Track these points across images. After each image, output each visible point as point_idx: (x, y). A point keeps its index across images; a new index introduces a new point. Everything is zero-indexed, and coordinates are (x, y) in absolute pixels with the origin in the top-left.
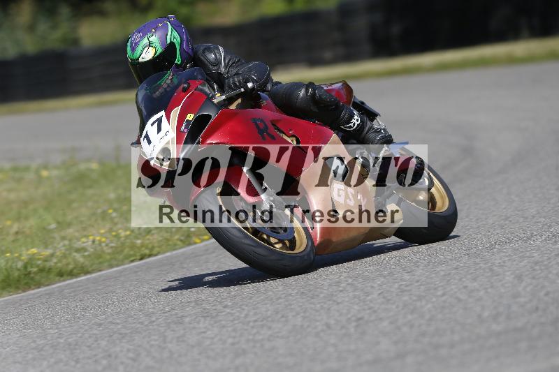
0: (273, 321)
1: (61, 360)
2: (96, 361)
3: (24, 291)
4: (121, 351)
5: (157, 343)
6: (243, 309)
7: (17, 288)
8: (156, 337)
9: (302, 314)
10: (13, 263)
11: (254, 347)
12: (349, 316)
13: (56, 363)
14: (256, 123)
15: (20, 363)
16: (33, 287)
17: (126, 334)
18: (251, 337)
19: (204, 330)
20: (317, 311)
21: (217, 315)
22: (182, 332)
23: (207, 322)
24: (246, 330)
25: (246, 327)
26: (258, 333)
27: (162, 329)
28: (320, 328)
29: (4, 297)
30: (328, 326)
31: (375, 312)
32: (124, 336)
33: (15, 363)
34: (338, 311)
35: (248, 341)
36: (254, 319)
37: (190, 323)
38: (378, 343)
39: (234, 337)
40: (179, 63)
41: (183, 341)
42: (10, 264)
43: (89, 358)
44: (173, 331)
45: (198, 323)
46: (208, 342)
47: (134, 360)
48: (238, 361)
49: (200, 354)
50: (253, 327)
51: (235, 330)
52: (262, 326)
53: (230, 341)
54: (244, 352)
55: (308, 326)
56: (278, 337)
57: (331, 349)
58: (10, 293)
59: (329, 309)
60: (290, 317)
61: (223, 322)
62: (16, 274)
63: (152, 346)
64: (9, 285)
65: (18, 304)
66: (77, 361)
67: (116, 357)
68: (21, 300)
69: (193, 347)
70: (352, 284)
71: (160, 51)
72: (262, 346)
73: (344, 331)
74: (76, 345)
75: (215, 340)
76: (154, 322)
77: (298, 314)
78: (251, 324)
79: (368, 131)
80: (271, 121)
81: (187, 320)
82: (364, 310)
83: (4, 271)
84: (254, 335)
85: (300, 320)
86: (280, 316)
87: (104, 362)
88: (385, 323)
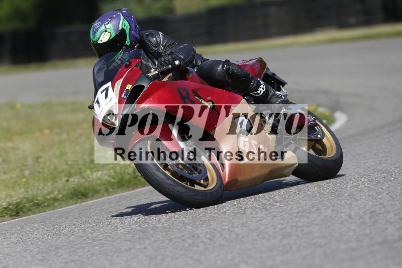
0: (310, 213)
1: (159, 239)
2: (183, 240)
3: (133, 189)
4: (202, 233)
5: (227, 227)
6: (289, 204)
7: (128, 187)
8: (226, 224)
9: (332, 208)
10: (125, 169)
11: (296, 231)
12: (366, 210)
13: (155, 241)
14: (180, 92)
15: (130, 241)
16: (140, 186)
17: (205, 221)
18: (294, 224)
19: (261, 219)
20: (342, 206)
21: (270, 208)
22: (245, 220)
23: (263, 213)
24: (291, 219)
25: (290, 217)
26: (299, 221)
27: (231, 218)
28: (344, 218)
29: (119, 193)
30: (350, 217)
31: (384, 207)
32: (203, 222)
33: (126, 241)
34: (358, 206)
35: (292, 227)
36: (297, 211)
37: (251, 214)
38: (386, 229)
39: (283, 224)
40: (128, 44)
41: (245, 227)
42: (123, 169)
43: (179, 238)
44: (239, 219)
45: (257, 213)
46: (263, 228)
47: (210, 239)
48: (285, 242)
49: (258, 236)
50: (296, 217)
51: (282, 219)
52: (303, 216)
53: (279, 226)
54: (289, 235)
55: (336, 217)
56: (313, 224)
57: (352, 233)
58: (123, 191)
59: (351, 204)
60: (323, 210)
61: (274, 213)
62: (128, 177)
63: (224, 229)
64: (123, 185)
65: (128, 199)
66: (170, 240)
67: (198, 237)
68: (131, 196)
69: (253, 231)
70: (368, 187)
71: (113, 35)
72: (303, 230)
73: (361, 220)
74: (170, 228)
75: (269, 226)
76: (225, 212)
77: (328, 208)
78: (295, 215)
79: (272, 97)
80: (192, 90)
81: (249, 211)
82: (376, 205)
83: (119, 175)
84: (297, 222)
85: (330, 211)
86: (315, 209)
87: (190, 241)
88: (391, 215)
